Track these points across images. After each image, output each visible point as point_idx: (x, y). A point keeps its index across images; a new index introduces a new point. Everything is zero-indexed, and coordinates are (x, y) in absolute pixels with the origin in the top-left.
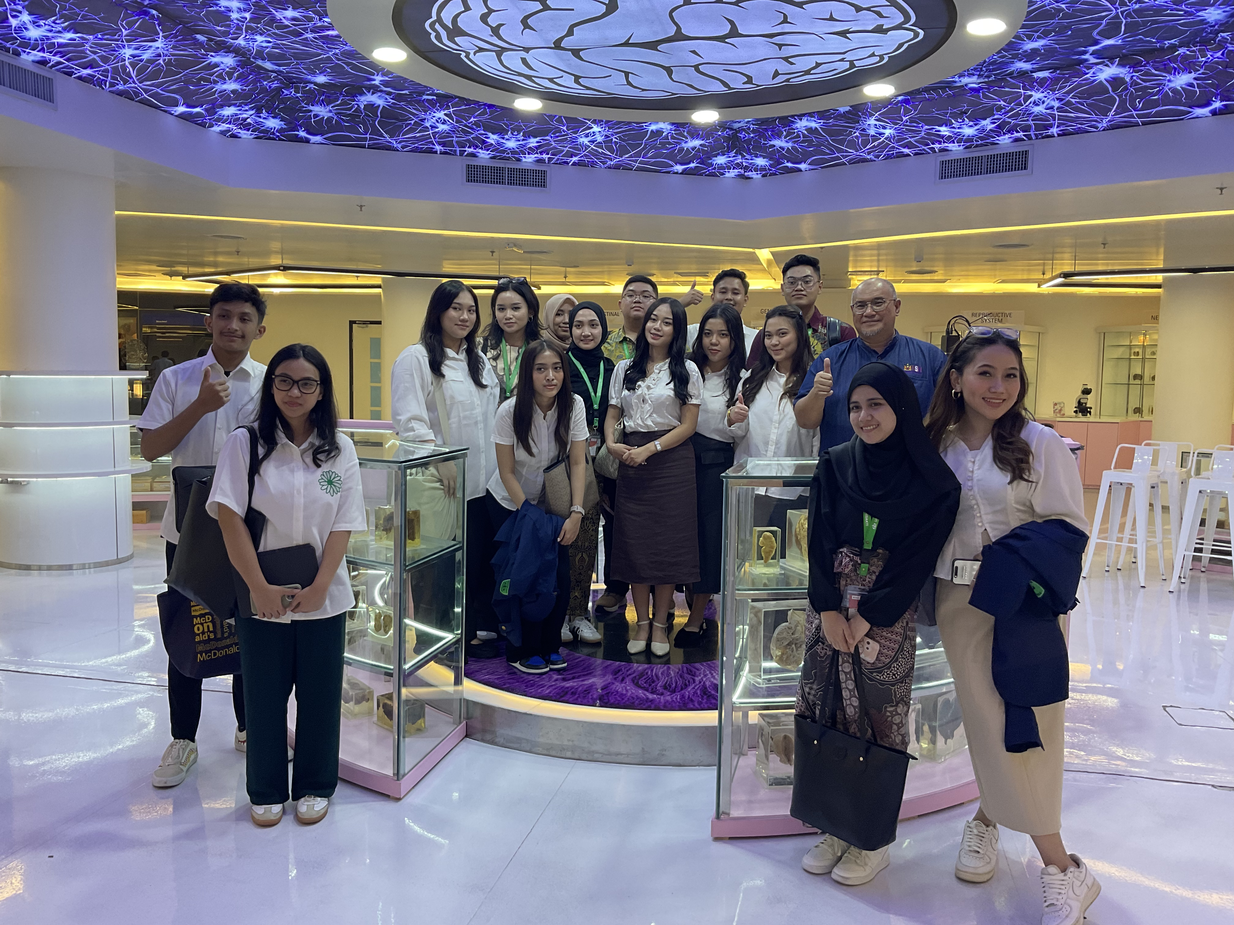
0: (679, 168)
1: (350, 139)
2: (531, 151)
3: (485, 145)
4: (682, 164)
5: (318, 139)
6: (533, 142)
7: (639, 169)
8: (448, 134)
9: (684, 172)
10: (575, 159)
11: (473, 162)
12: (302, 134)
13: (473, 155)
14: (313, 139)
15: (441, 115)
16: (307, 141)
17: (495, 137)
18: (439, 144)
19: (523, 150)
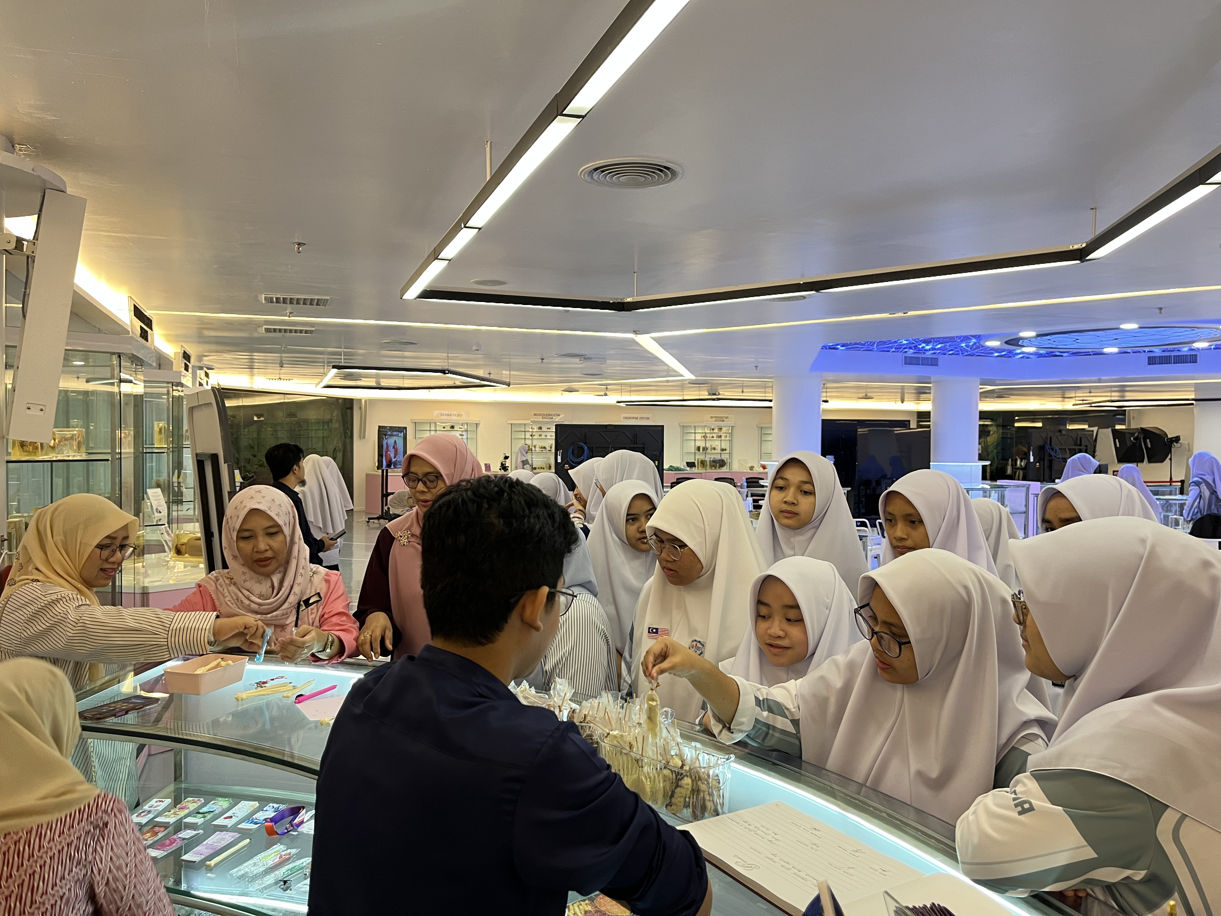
0: (996, 354)
1: (858, 348)
2: (935, 349)
4: (998, 353)
7: (977, 356)
8: (904, 345)
9: (997, 356)
10: (951, 352)
11: (906, 355)
13: (906, 352)
17: (923, 345)
18: (895, 348)
19: (930, 350)
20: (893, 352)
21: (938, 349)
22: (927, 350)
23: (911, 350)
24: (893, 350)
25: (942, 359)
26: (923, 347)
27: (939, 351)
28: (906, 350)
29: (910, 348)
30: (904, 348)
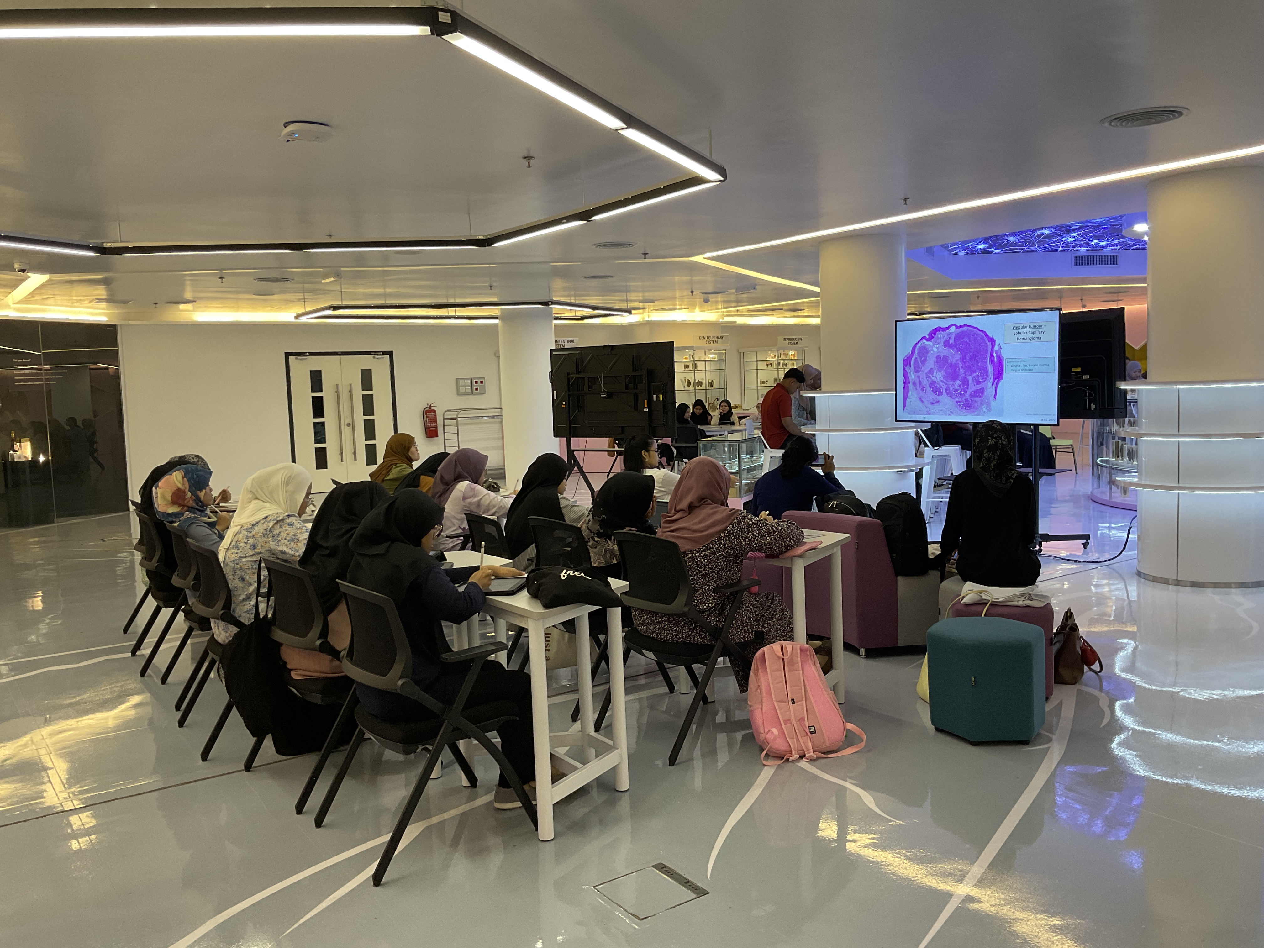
2: (1113, 245)
3: (1087, 244)
5: (998, 251)
6: (1117, 241)
8: (1072, 242)
10: (1135, 247)
12: (992, 250)
14: (996, 251)
15: (1075, 234)
16: (991, 252)
17: (1095, 241)
18: (1062, 247)
19: (1106, 246)
20: (1061, 251)
21: (1117, 245)
22: (1103, 247)
23: (1083, 248)
24: (1060, 249)
25: (1123, 256)
26: (1096, 244)
27: (1119, 247)
28: (1076, 248)
29: (1081, 246)
30: (1074, 247)
